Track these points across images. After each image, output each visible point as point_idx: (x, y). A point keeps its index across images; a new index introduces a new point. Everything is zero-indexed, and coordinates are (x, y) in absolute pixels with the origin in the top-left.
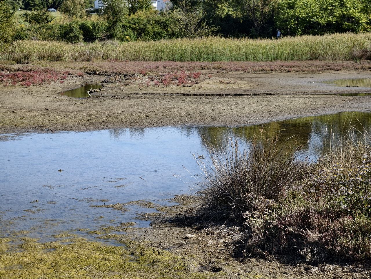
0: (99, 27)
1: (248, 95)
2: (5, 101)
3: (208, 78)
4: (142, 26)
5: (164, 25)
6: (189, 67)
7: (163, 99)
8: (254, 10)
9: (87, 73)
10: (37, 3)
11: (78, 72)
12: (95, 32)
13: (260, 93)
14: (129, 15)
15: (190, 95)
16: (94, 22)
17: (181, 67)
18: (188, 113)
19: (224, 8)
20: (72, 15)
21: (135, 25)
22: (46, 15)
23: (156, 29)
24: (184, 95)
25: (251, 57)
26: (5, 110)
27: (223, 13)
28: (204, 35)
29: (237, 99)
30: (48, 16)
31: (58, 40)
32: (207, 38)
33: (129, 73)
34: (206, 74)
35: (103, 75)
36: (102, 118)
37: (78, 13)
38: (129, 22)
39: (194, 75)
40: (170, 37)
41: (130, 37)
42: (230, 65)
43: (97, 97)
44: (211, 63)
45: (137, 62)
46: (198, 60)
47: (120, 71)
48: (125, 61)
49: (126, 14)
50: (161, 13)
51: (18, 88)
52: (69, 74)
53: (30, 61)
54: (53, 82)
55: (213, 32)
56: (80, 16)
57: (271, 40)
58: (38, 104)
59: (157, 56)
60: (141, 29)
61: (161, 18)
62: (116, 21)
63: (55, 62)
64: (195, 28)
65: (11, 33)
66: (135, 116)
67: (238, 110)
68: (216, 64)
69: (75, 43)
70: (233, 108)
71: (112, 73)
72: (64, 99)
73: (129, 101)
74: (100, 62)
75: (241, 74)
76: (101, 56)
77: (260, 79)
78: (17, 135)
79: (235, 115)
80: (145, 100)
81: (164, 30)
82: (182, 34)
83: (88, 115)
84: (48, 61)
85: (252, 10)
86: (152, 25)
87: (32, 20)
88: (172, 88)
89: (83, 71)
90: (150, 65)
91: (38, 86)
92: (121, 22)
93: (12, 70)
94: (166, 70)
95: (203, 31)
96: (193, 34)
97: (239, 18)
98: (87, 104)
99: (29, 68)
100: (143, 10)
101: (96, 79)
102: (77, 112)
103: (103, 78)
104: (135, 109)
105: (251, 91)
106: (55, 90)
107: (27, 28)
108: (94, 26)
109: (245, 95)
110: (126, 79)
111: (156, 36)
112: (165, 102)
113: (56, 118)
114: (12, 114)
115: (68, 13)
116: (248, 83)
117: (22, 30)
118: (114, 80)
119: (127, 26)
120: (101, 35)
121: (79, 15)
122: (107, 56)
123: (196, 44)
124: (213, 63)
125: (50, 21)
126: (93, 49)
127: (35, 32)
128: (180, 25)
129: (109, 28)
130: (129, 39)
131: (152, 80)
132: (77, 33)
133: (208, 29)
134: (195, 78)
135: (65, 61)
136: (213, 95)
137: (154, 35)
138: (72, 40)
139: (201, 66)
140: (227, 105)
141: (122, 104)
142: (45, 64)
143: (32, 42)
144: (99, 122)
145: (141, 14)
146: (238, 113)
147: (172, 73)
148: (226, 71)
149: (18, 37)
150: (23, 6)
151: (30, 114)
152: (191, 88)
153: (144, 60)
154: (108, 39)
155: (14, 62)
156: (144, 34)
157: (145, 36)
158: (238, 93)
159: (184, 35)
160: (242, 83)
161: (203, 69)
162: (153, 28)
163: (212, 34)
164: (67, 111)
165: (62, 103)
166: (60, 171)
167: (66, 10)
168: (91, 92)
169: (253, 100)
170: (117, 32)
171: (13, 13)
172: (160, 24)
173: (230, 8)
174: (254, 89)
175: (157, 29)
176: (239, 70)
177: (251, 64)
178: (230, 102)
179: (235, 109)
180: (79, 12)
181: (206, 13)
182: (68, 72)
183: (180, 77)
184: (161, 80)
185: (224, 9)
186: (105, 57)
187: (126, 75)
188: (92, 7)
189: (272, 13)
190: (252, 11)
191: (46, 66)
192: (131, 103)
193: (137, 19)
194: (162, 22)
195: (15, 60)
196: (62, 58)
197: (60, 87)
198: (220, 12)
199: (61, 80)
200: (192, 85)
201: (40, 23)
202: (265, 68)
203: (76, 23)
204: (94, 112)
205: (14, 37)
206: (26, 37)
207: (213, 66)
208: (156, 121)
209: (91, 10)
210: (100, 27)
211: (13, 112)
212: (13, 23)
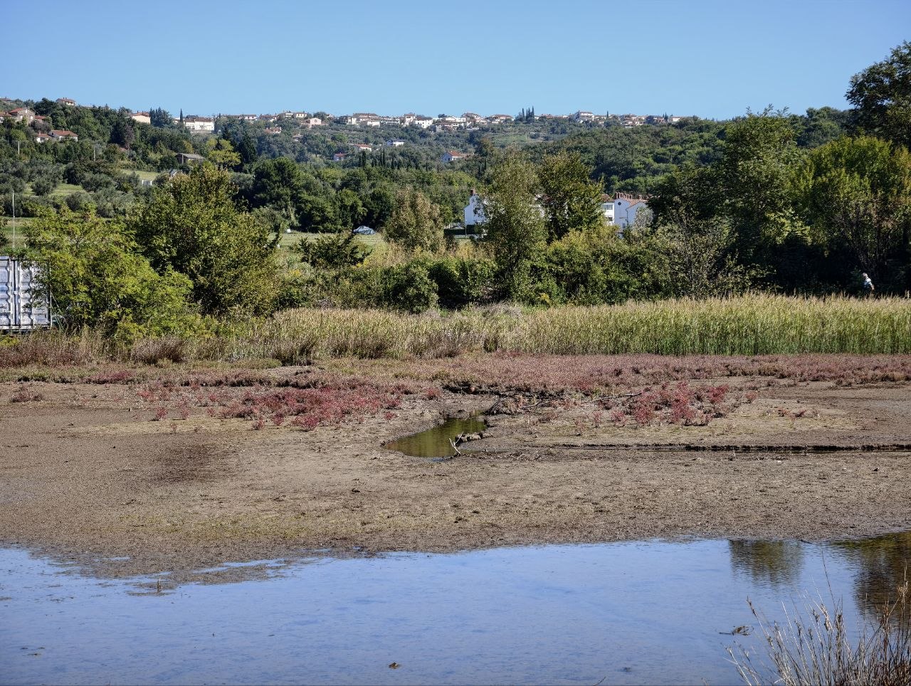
0: (476, 274)
1: (850, 449)
2: (258, 469)
3: (746, 400)
4: (578, 269)
5: (634, 265)
6: (698, 370)
7: (635, 460)
8: (859, 226)
9: (447, 387)
10: (331, 215)
11: (426, 385)
12: (468, 284)
13: (881, 443)
14: (549, 241)
15: (704, 449)
16: (465, 261)
17: (678, 371)
18: (701, 502)
19: (783, 220)
20: (411, 244)
21: (562, 265)
22: (352, 245)
23: (612, 276)
24: (689, 448)
25: (854, 341)
26: (258, 494)
27: (779, 234)
28: (733, 288)
29: (825, 463)
30: (356, 247)
31: (378, 305)
32: (741, 295)
33: (549, 387)
34: (741, 390)
35: (486, 393)
36: (488, 516)
37: (426, 239)
38: (549, 260)
39: (711, 395)
40: (648, 294)
41: (550, 294)
42: (799, 365)
43: (476, 455)
44: (751, 358)
45: (569, 358)
46: (720, 350)
47: (527, 383)
48: (540, 355)
49: (540, 240)
50: (626, 234)
51: (286, 433)
52: (407, 393)
53: (314, 358)
54: (369, 415)
55: (755, 281)
56: (431, 246)
57: (903, 300)
58: (337, 477)
59: (617, 340)
60: (576, 274)
61: (626, 247)
62: (518, 258)
63: (373, 361)
64: (711, 270)
65: (271, 291)
66: (570, 511)
67: (829, 492)
68: (764, 362)
69: (418, 312)
70: (814, 488)
71: (509, 388)
72: (397, 461)
73: (552, 466)
74: (479, 359)
75: (830, 388)
76: (481, 343)
77: (879, 404)
78: (288, 562)
79: (820, 509)
80: (593, 463)
81: (634, 277)
82: (677, 287)
83: (455, 506)
84: (355, 359)
85: (852, 225)
86: (602, 266)
87: (319, 258)
88: (660, 431)
89: (438, 383)
90: (599, 366)
91: (334, 427)
92: (529, 259)
93: (273, 383)
94: (641, 379)
95: (731, 279)
96: (705, 285)
97: (821, 246)
98: (452, 475)
99: (312, 377)
100: (581, 230)
101: (469, 404)
102: (429, 497)
103: (488, 403)
104: (568, 488)
105: (858, 438)
106: (373, 436)
107: (307, 278)
108: (463, 270)
109: (842, 449)
110: (542, 406)
111: (614, 293)
112: (642, 468)
113: (379, 516)
114: (276, 504)
115: (403, 240)
116: (849, 416)
117: (295, 283)
118: (513, 407)
119: (543, 269)
120: (480, 291)
121: (429, 243)
122: (496, 342)
123: (714, 312)
124: (756, 357)
125: (361, 260)
126: (461, 327)
127: (326, 287)
128: (673, 264)
129: (499, 275)
130: (548, 301)
131: (608, 409)
132: (424, 289)
133: (743, 274)
134: (712, 402)
135: (396, 357)
136: (760, 449)
137: (610, 288)
138: (412, 305)
139: (727, 366)
140: (798, 479)
141: (535, 476)
142: (349, 368)
143: (318, 312)
144: (482, 527)
145: (576, 240)
146: (829, 501)
147: (655, 388)
148: (791, 382)
149: (286, 302)
150: (296, 223)
151: (317, 504)
152: (704, 431)
153: (585, 351)
154: (498, 302)
155: (275, 362)
156: (586, 287)
157: (587, 292)
158: (826, 443)
159: (683, 289)
160: (834, 416)
161: (732, 374)
162: (606, 272)
163: (753, 286)
164: (404, 496)
165: (390, 473)
166: (393, 665)
167: (398, 234)
168: (460, 442)
169: (865, 464)
170: (519, 284)
171: (275, 242)
172: (624, 263)
173: (796, 220)
174: (866, 433)
175: (616, 275)
176: (824, 378)
177: (855, 361)
178: (805, 471)
179: (820, 490)
180: (428, 238)
181: (737, 234)
182: (403, 386)
183: (677, 401)
184: (630, 407)
185: (783, 224)
186: (492, 345)
187: (542, 394)
188: (458, 220)
189: (904, 230)
190: (852, 228)
191: (351, 373)
192: (559, 474)
193: (568, 252)
194: (628, 259)
195: (278, 356)
196: (388, 350)
197: (386, 428)
198: (771, 231)
199: (388, 408)
200: (707, 421)
201: (336, 263)
202: (889, 374)
203: (422, 265)
204: (470, 497)
205: (276, 300)
206: (305, 299)
207: (756, 367)
208: (622, 523)
209: (457, 228)
210: (479, 272)
211: (277, 499)
212: (276, 268)
